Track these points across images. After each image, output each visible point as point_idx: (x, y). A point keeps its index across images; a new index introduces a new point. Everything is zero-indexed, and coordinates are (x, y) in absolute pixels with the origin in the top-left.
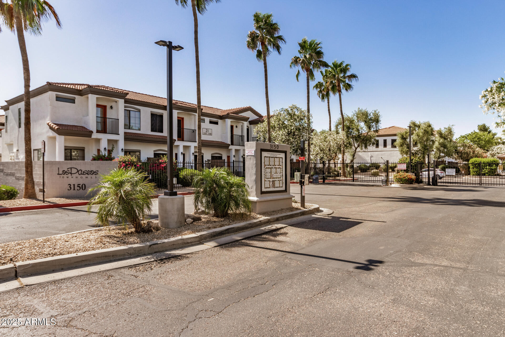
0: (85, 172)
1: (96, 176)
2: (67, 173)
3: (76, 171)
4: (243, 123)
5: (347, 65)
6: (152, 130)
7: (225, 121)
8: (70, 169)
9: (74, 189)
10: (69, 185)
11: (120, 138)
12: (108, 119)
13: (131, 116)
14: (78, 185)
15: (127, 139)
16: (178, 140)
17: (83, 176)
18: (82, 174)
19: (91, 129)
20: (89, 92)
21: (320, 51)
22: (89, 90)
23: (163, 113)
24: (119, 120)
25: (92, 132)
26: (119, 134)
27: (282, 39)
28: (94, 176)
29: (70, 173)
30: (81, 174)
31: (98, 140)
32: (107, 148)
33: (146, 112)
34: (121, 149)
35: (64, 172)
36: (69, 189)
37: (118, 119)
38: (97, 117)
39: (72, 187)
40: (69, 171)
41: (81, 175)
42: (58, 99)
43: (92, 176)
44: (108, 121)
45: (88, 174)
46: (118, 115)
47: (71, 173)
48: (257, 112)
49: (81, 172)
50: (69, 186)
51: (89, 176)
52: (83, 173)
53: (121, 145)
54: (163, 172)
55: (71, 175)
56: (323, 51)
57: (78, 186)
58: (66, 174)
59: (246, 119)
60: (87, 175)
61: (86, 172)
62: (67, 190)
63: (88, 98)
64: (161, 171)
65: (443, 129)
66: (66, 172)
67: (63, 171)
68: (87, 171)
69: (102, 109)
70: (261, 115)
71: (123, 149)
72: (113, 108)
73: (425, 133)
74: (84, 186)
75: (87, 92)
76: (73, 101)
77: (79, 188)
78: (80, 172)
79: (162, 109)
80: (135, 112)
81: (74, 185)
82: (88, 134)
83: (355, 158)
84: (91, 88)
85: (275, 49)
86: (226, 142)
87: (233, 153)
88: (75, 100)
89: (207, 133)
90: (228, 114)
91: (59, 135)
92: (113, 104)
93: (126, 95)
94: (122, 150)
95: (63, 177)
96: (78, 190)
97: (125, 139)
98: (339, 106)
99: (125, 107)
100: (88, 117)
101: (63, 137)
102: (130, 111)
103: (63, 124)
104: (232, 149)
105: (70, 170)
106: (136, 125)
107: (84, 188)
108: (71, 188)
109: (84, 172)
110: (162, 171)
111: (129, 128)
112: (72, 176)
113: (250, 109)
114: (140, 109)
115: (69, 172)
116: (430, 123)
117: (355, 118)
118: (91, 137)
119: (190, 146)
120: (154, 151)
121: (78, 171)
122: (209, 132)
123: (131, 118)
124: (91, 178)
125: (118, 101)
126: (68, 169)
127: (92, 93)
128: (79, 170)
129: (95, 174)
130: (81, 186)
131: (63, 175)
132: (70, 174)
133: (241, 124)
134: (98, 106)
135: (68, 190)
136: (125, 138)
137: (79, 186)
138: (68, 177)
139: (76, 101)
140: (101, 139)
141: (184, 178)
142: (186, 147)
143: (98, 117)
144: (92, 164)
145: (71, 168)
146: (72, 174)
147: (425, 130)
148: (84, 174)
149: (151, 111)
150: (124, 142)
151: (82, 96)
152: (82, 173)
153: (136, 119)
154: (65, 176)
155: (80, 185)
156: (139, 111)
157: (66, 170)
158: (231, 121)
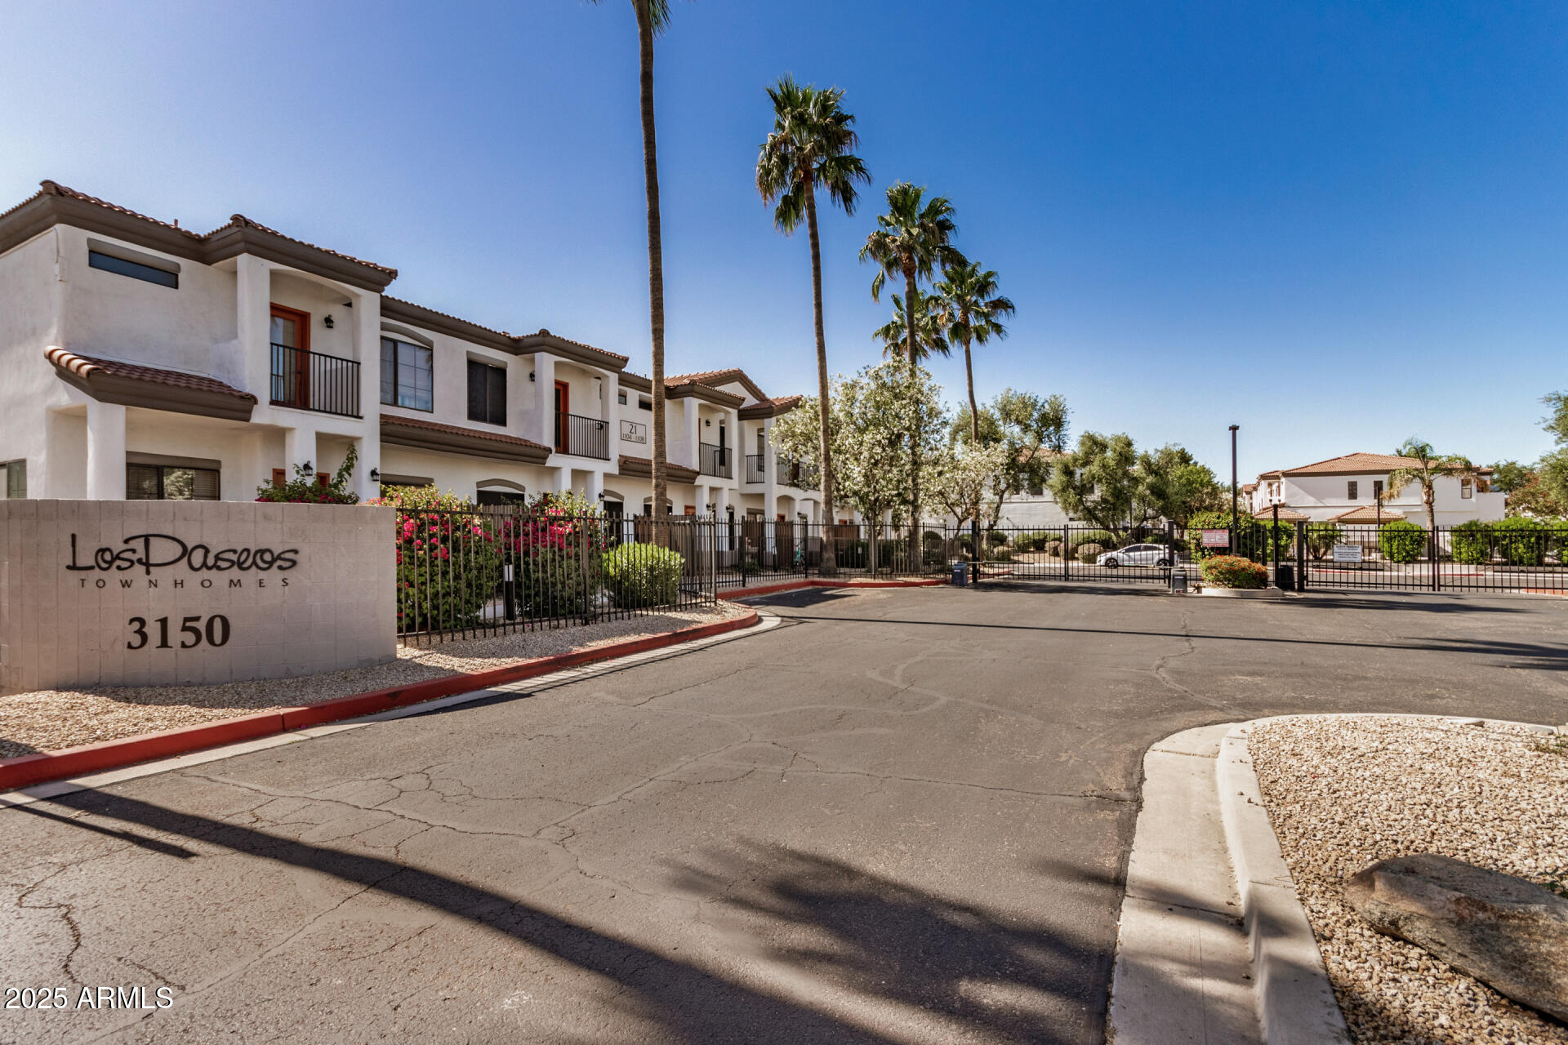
0: (225, 556)
1: (286, 574)
2: (125, 564)
3: (179, 550)
4: (727, 413)
5: (990, 274)
6: (473, 415)
7: (683, 402)
8: (142, 540)
9: (164, 643)
10: (132, 621)
11: (366, 430)
12: (312, 355)
13: (400, 361)
14: (186, 620)
15: (389, 435)
16: (557, 452)
17: (213, 575)
18: (209, 568)
19: (249, 389)
20: (241, 245)
21: (947, 220)
22: (239, 236)
23: (506, 363)
24: (362, 367)
25: (252, 400)
26: (361, 418)
27: (860, 169)
28: (274, 576)
29: (140, 561)
30: (204, 564)
31: (277, 436)
32: (313, 465)
33: (452, 356)
34: (370, 471)
35: (108, 556)
36: (136, 640)
37: (359, 364)
38: (272, 344)
39: (153, 630)
40: (134, 551)
41: (205, 574)
42: (99, 258)
43: (262, 575)
44: (315, 364)
45: (240, 565)
46: (355, 348)
47: (147, 565)
48: (755, 387)
49: (206, 557)
50: (136, 625)
51: (251, 577)
52: (216, 562)
53: (370, 455)
54: (562, 557)
55: (148, 573)
56: (954, 220)
57: (185, 629)
58: (119, 568)
59: (734, 401)
60: (235, 573)
61: (234, 557)
62: (121, 647)
63: (234, 273)
64: (556, 549)
65: (1151, 452)
66: (118, 557)
67: (103, 551)
68: (235, 552)
69: (290, 324)
70: (764, 395)
71: (378, 471)
72: (334, 325)
73: (1120, 461)
74: (218, 624)
75: (231, 245)
76: (169, 278)
77: (190, 638)
78: (197, 558)
79: (505, 348)
80: (412, 348)
81: (164, 622)
82: (238, 405)
83: (1000, 515)
84: (249, 230)
85: (839, 197)
86: (685, 465)
87: (705, 498)
88: (177, 276)
89: (633, 436)
90: (693, 383)
91: (101, 400)
92: (337, 312)
93: (386, 277)
94: (373, 473)
95: (101, 583)
96: (184, 645)
97: (385, 438)
98: (967, 382)
99: (382, 329)
100: (234, 342)
101: (118, 412)
102: (395, 342)
103: (122, 361)
104: (700, 486)
105: (139, 545)
106: (419, 394)
107: (218, 636)
108: (144, 638)
109: (217, 558)
110: (561, 550)
111: (395, 403)
112: (152, 577)
113: (738, 376)
114: (432, 342)
115: (135, 557)
116: (1130, 437)
117: (997, 415)
118: (248, 420)
119: (591, 472)
120: (479, 484)
121: (186, 552)
122: (638, 434)
123: (400, 367)
124: (261, 583)
125: (358, 296)
126: (126, 541)
127: (253, 248)
128: (189, 547)
129: (280, 568)
130: (201, 626)
131: (97, 574)
132: (139, 569)
133: (722, 416)
134: (276, 310)
135: (130, 646)
136: (382, 434)
137: (188, 624)
138: (126, 584)
139: (181, 277)
140: (291, 429)
141: (625, 575)
142: (579, 475)
143: (278, 345)
144: (266, 517)
145: (146, 538)
146: (152, 569)
147: (1120, 454)
148: (219, 568)
149: (468, 352)
150: (382, 447)
151: (210, 264)
152: (210, 561)
153: (418, 375)
154: (113, 576)
155: (197, 619)
156: (429, 348)
157: (118, 546)
158: (700, 405)
